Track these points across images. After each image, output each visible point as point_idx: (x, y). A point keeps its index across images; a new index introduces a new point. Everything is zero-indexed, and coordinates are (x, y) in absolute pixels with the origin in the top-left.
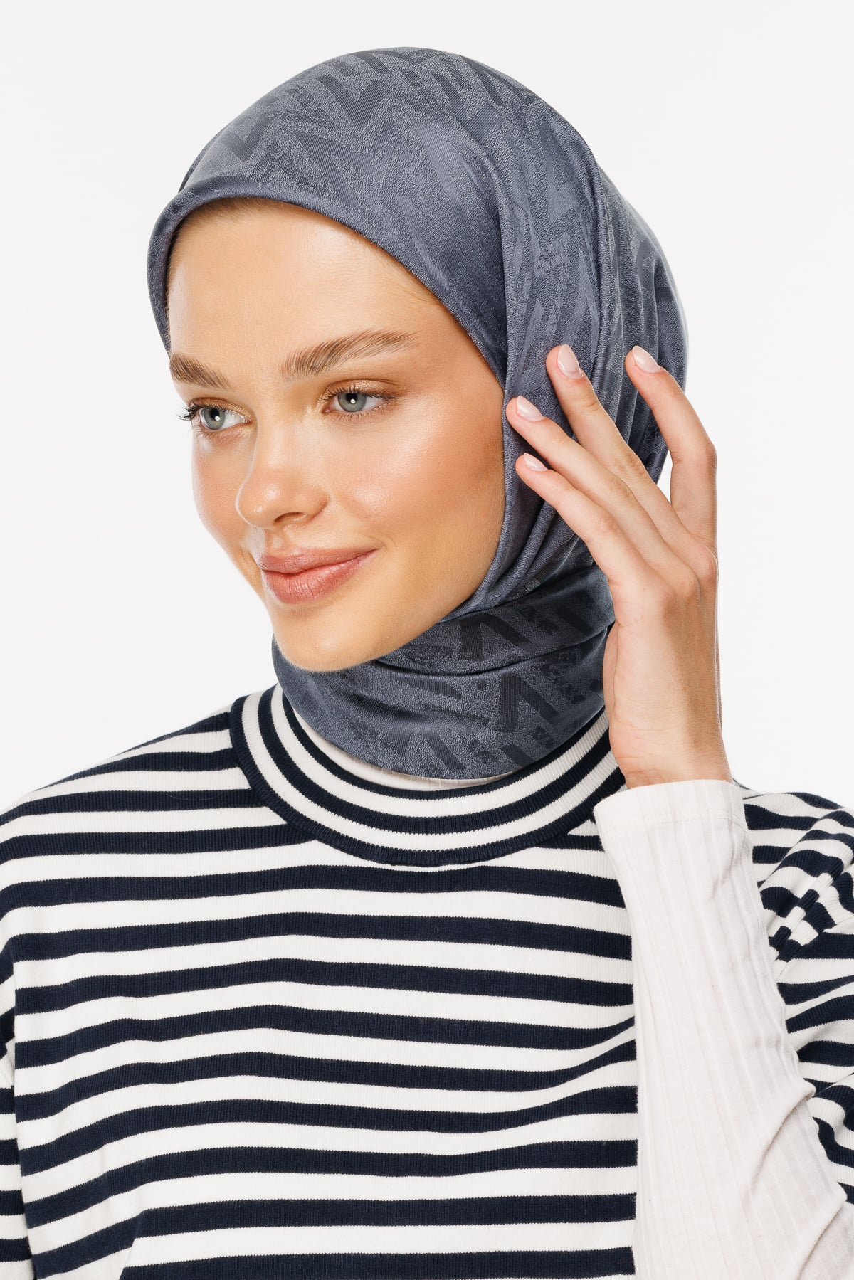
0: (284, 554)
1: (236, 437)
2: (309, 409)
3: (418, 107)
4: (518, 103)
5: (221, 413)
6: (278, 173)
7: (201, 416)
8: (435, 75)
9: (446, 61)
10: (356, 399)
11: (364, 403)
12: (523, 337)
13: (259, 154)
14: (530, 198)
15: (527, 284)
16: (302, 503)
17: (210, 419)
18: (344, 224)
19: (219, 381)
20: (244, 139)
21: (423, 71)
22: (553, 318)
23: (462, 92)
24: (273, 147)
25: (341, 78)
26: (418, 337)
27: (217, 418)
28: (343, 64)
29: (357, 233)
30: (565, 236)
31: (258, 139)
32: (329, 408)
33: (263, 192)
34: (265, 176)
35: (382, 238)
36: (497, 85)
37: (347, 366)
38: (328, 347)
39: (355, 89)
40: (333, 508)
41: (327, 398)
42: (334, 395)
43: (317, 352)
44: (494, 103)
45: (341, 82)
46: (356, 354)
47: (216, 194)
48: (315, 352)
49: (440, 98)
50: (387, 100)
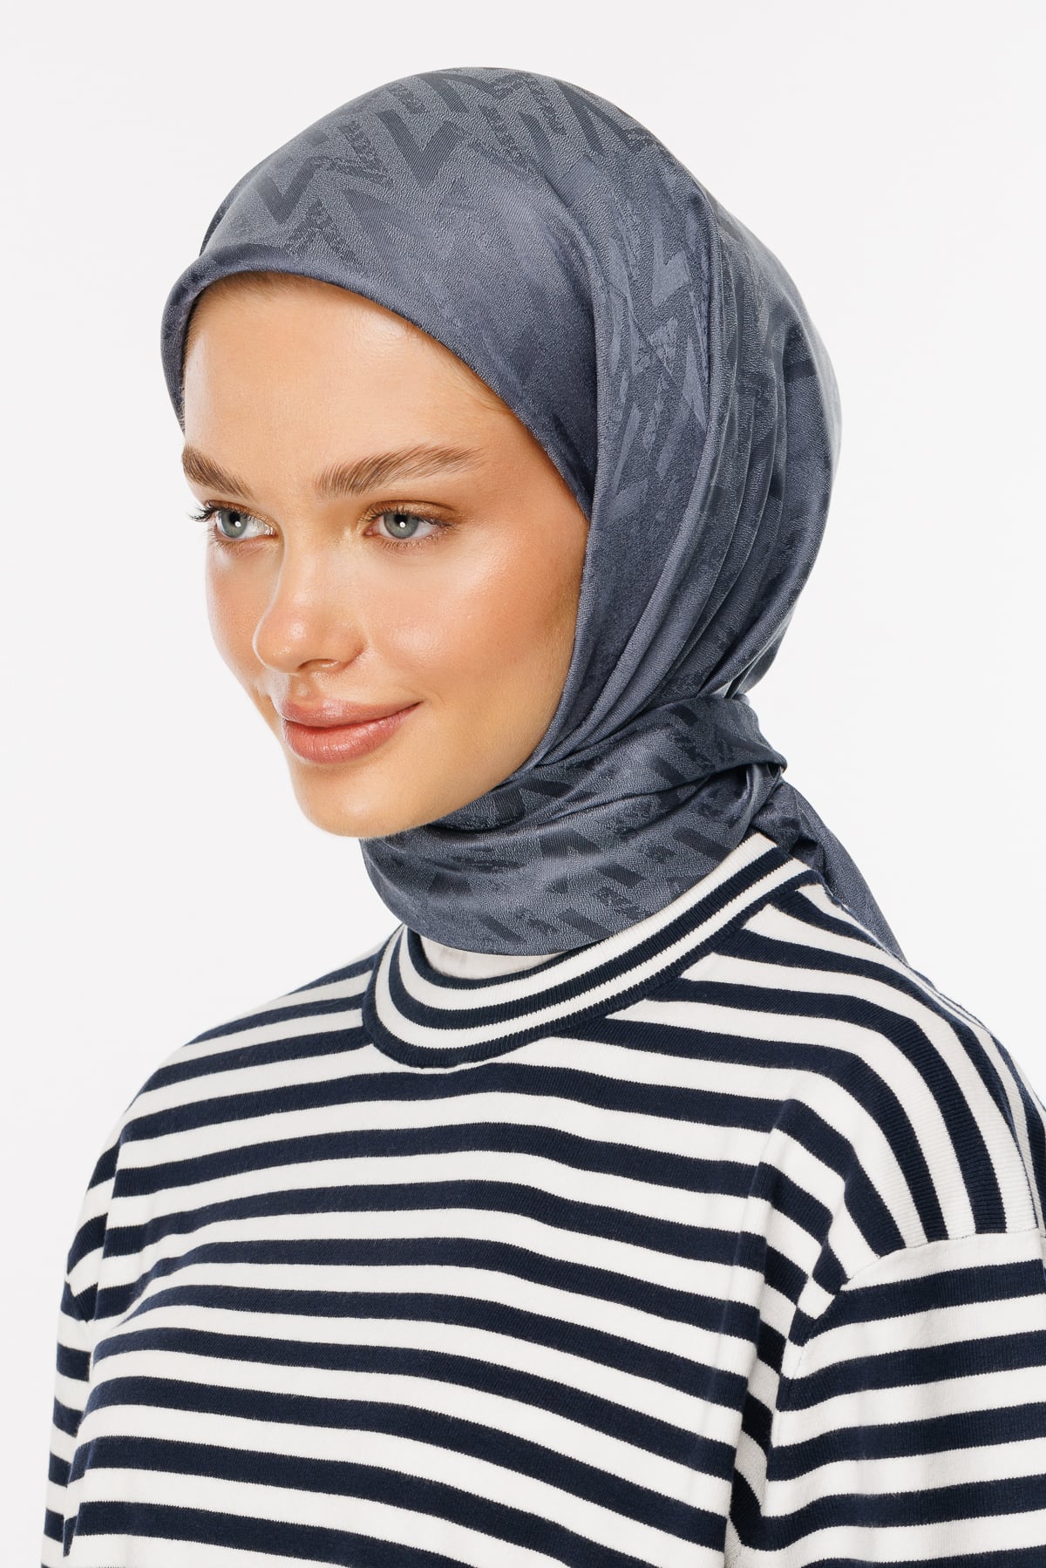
0: (310, 704)
1: (258, 551)
2: (348, 533)
3: (497, 160)
4: (623, 150)
5: (242, 518)
6: (319, 245)
7: (217, 518)
8: (521, 114)
9: (538, 93)
10: (405, 521)
11: (415, 528)
12: (617, 450)
13: (300, 213)
14: (630, 277)
15: (624, 384)
16: (334, 648)
17: (228, 524)
18: (396, 312)
19: (239, 489)
20: (283, 191)
21: (510, 108)
22: (651, 426)
23: (553, 138)
24: (316, 208)
25: (405, 116)
26: (484, 454)
27: (238, 524)
28: (411, 95)
29: (413, 324)
30: (673, 323)
31: (301, 193)
32: (372, 530)
33: (300, 268)
34: (303, 248)
35: (442, 331)
36: (600, 127)
37: (397, 486)
38: (374, 463)
39: (422, 131)
40: (370, 657)
41: (369, 518)
42: (379, 515)
43: (358, 469)
44: (593, 154)
45: (405, 121)
46: (407, 473)
47: (242, 266)
48: (357, 468)
49: (526, 147)
50: (460, 150)
